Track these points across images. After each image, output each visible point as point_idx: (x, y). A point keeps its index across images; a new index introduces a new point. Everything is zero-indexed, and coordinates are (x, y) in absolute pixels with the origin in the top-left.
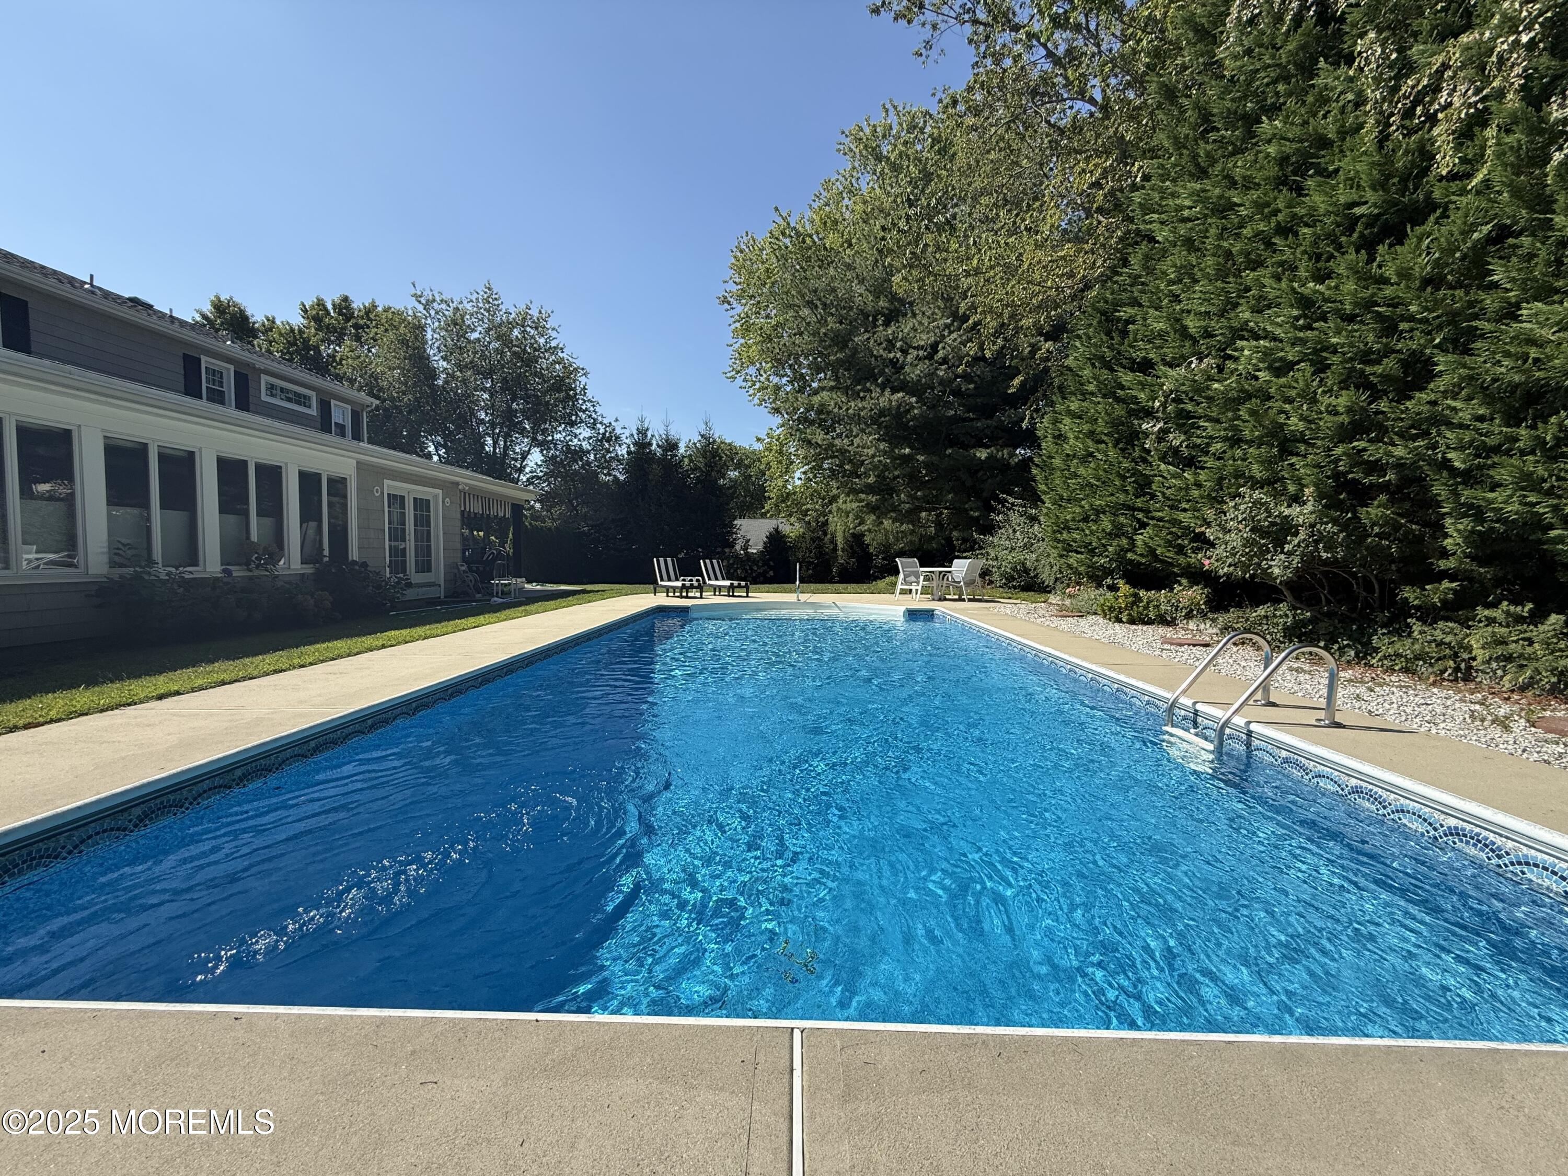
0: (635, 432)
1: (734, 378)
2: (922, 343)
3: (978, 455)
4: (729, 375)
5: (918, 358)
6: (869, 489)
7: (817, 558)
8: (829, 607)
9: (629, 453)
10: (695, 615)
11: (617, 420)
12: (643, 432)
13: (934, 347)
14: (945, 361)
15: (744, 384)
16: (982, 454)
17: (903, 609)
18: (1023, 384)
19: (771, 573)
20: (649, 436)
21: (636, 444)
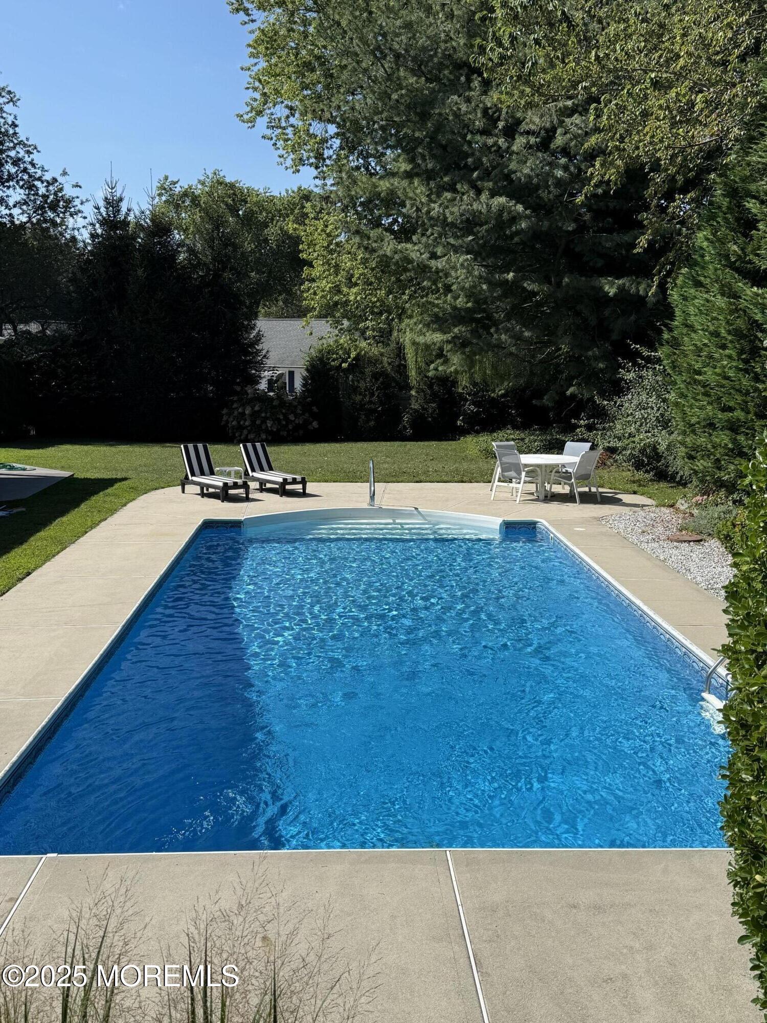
0: (102, 204)
1: (252, 121)
2: (533, 127)
3: (607, 288)
4: (246, 117)
5: (528, 146)
6: (459, 316)
7: (381, 403)
8: (410, 515)
9: (93, 236)
10: (250, 532)
11: (65, 173)
12: (113, 203)
13: (550, 133)
14: (565, 151)
15: (269, 132)
16: (611, 288)
17: (499, 521)
18: (651, 243)
19: (315, 424)
20: (124, 210)
21: (104, 222)
